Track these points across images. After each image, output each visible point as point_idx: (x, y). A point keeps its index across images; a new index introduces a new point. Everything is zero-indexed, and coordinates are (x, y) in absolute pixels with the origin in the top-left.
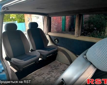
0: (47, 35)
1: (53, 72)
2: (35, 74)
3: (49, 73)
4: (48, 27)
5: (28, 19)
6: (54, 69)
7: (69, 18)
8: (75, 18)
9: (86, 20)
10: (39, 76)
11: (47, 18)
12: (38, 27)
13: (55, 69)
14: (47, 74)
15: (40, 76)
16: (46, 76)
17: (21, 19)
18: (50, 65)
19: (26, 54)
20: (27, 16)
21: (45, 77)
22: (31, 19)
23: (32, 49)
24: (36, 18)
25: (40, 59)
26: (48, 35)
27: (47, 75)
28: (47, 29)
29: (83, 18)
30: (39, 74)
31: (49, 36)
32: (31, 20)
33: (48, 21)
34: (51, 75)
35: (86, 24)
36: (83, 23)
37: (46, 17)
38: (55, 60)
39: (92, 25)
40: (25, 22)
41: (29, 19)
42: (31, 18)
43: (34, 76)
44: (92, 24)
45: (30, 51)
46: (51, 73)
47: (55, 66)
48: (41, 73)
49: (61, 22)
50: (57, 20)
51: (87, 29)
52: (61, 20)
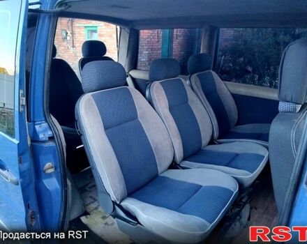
7: (180, 36)
9: (226, 46)
11: (129, 31)
12: (105, 55)
24: (88, 30)
26: (131, 76)
28: (128, 60)
29: (220, 40)
31: (134, 80)
32: (72, 36)
33: (131, 39)
36: (219, 53)
37: (127, 30)
41: (67, 33)
42: (73, 31)
44: (241, 57)
49: (159, 47)
50: (149, 40)
51: (227, 69)
52: (158, 41)
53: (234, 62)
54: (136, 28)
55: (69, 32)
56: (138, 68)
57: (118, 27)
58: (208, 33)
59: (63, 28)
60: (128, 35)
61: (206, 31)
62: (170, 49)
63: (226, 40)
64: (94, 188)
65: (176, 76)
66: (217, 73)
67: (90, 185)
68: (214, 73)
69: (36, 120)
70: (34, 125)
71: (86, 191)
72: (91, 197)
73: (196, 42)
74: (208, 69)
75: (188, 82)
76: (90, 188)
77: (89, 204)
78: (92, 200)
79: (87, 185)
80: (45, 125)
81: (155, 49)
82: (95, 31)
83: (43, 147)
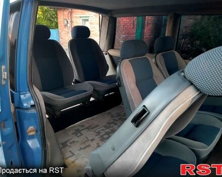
0: (106, 54)
1: (115, 124)
2: (82, 126)
3: (108, 125)
4: (108, 38)
5: (66, 23)
6: (117, 119)
7: (150, 24)
8: (163, 24)
9: (186, 31)
10: (89, 129)
11: (108, 18)
12: (89, 38)
13: (119, 119)
14: (105, 126)
15: (92, 129)
16: (103, 130)
17: (51, 21)
18: (109, 113)
19: (66, 87)
20: (64, 15)
21: (101, 131)
22: (72, 22)
23: (77, 79)
24: (83, 19)
25: (92, 99)
26: (108, 55)
27: (104, 128)
29: (181, 27)
30: (90, 126)
31: (111, 57)
32: (71, 24)
33: (110, 25)
34: (112, 128)
35: (185, 39)
36: (180, 37)
38: (120, 104)
39: (198, 42)
40: (57, 27)
41: (68, 22)
42: (71, 20)
43: (81, 128)
44: (198, 40)
45: (74, 83)
46: (111, 125)
47: (120, 115)
48: (92, 125)
49: (134, 32)
50: (127, 26)
51: (186, 49)
52: (133, 28)
53: (192, 44)
54: (115, 16)
55: (69, 21)
56: (115, 48)
57: (101, 16)
58: (172, 19)
59: (65, 18)
60: (108, 22)
61: (171, 18)
62: (142, 34)
63: (186, 27)
64: (73, 144)
65: (144, 55)
66: (178, 52)
67: (71, 141)
68: (176, 53)
69: (21, 91)
70: (20, 95)
71: (67, 145)
72: (70, 152)
73: (163, 28)
74: (171, 50)
75: (154, 60)
76: (71, 143)
77: (68, 158)
78: (71, 154)
79: (68, 141)
80: (28, 95)
81: (131, 34)
82: (87, 20)
83: (26, 113)
